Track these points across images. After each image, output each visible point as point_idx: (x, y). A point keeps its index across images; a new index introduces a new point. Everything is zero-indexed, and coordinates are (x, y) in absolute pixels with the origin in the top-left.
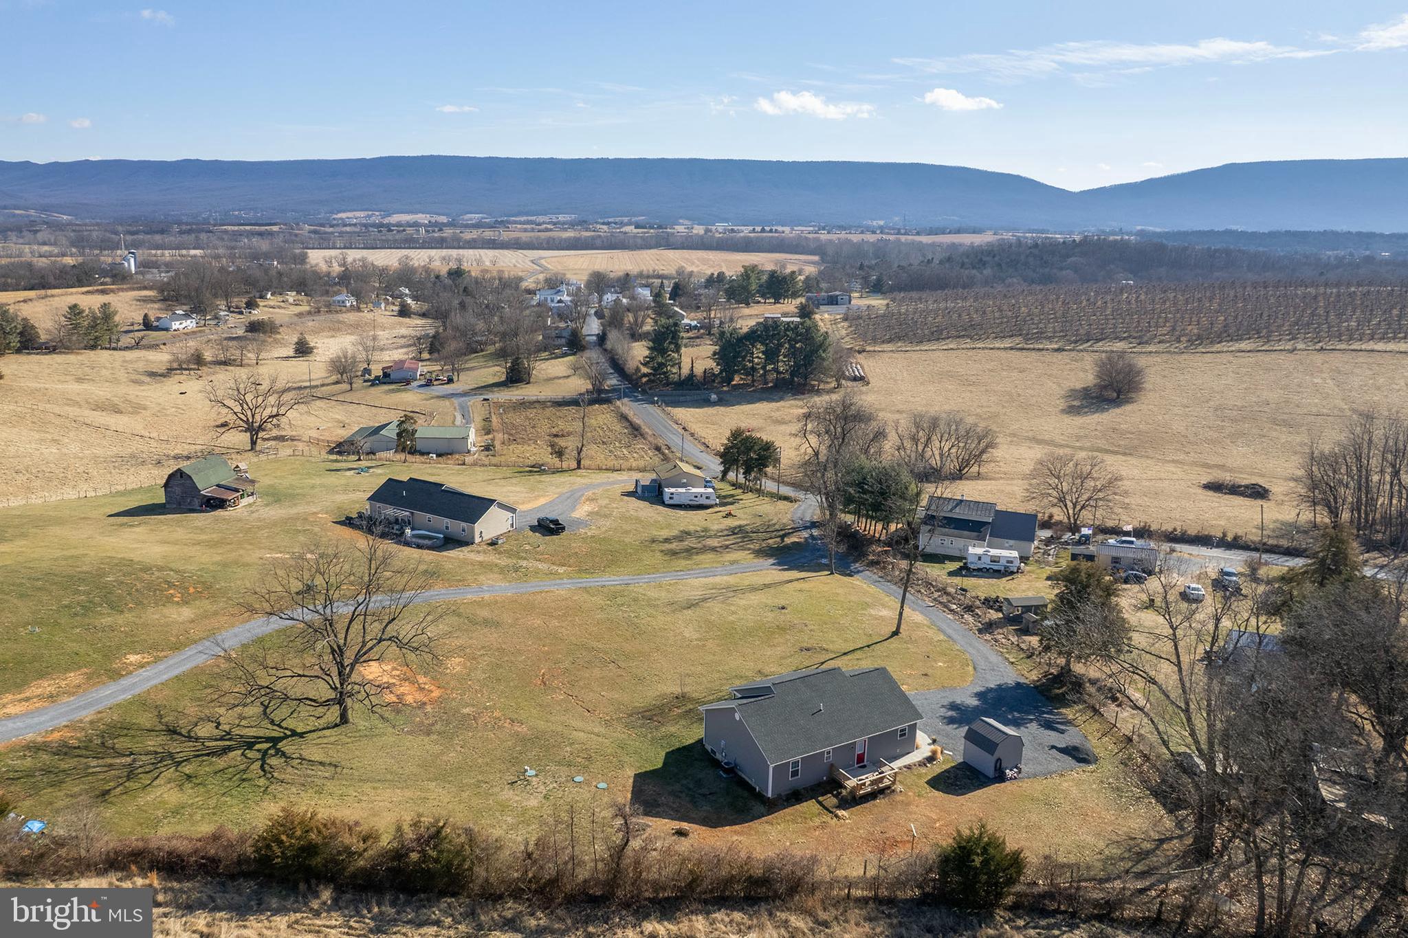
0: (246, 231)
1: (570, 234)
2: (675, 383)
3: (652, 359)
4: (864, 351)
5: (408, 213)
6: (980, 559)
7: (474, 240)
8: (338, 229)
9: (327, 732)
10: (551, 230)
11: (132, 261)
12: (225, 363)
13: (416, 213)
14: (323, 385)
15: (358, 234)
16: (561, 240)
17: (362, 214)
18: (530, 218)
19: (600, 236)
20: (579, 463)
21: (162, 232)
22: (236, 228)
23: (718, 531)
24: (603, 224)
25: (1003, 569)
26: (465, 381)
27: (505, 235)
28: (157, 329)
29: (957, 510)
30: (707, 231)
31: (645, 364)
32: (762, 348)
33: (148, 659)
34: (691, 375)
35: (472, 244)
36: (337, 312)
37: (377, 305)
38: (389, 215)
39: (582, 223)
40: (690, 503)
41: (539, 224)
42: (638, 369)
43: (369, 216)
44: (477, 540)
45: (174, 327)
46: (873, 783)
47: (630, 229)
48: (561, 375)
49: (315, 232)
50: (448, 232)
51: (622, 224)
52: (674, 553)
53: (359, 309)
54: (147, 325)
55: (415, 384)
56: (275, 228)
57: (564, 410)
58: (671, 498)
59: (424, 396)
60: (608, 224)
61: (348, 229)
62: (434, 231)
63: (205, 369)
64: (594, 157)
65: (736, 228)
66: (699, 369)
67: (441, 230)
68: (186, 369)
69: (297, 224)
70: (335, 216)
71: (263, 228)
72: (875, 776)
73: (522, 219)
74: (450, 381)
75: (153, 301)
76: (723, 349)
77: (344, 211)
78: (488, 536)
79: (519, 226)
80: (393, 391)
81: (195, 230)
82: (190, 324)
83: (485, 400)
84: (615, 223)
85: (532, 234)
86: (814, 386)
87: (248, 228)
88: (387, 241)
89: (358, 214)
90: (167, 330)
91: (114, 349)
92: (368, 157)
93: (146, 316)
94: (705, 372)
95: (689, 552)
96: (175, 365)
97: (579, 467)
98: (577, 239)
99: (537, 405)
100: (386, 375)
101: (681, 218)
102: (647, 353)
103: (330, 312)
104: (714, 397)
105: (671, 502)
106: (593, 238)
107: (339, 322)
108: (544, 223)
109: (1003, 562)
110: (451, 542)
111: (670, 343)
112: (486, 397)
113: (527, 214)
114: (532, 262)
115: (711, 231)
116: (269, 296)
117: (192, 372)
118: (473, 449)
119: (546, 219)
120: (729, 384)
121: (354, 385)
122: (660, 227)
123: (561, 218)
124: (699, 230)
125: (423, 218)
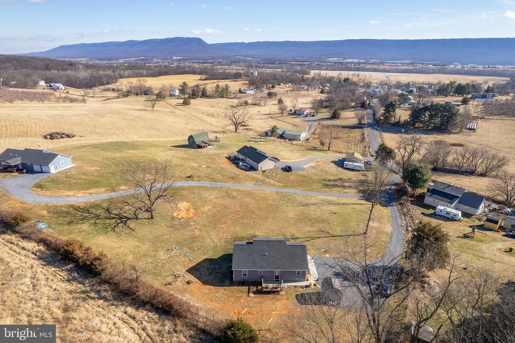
0: (297, 64)
1: (406, 67)
2: (391, 124)
3: (385, 114)
4: (483, 118)
5: (352, 59)
6: (441, 211)
7: (369, 69)
8: (326, 64)
9: (144, 220)
10: (399, 66)
11: (256, 72)
12: (255, 105)
13: (354, 59)
14: (275, 114)
15: (332, 66)
16: (401, 69)
17: (336, 59)
18: (393, 61)
19: (416, 69)
20: (329, 148)
21: (273, 63)
22: (295, 63)
23: (354, 180)
24: (421, 64)
25: (451, 217)
26: (319, 116)
27: (381, 67)
28: (243, 93)
29: (446, 189)
30: (463, 67)
31: (382, 116)
32: (429, 113)
33: (127, 188)
34: (399, 122)
35: (368, 70)
36: (300, 91)
37: (315, 89)
38: (345, 60)
39: (412, 64)
40: (353, 168)
41: (396, 64)
42: (380, 117)
43: (339, 60)
44: (259, 169)
45: (247, 93)
46: (273, 288)
47: (431, 66)
48: (352, 117)
49: (318, 64)
50: (362, 65)
51: (428, 64)
52: (327, 185)
53: (308, 90)
54: (240, 92)
55: (302, 116)
56: (306, 63)
57: (344, 129)
58: (346, 165)
59: (302, 120)
60: (423, 64)
61: (329, 64)
62: (357, 65)
63: (248, 106)
64: (424, 39)
65: (476, 66)
66: (403, 119)
67: (359, 65)
68: (242, 106)
69: (313, 62)
70: (328, 59)
71: (303, 63)
72: (275, 285)
73: (391, 62)
74: (313, 116)
75: (247, 84)
76: (412, 113)
77: (331, 58)
78: (264, 169)
79: (388, 64)
80: (294, 118)
81: (282, 63)
82: (252, 92)
83: (319, 123)
84: (425, 64)
85: (390, 67)
86: (449, 130)
87: (298, 63)
88: (339, 68)
89: (335, 59)
90: (245, 93)
91: (228, 98)
92: (342, 40)
93: (240, 89)
94: (405, 121)
95: (333, 186)
96: (239, 104)
97: (329, 150)
98: (407, 69)
99: (336, 127)
100: (295, 112)
101: (455, 62)
102: (383, 112)
103: (298, 90)
104: (403, 130)
105: (346, 167)
106: (413, 69)
107: (299, 94)
108: (398, 63)
109: (452, 215)
110: (253, 169)
111: (392, 109)
112: (320, 122)
113: (394, 60)
114: (386, 77)
115: (464, 67)
116: (282, 84)
117: (243, 107)
118: (302, 140)
119: (400, 62)
120: (414, 126)
121: (283, 115)
122: (443, 65)
123: (406, 61)
124: (459, 67)
125: (356, 61)
